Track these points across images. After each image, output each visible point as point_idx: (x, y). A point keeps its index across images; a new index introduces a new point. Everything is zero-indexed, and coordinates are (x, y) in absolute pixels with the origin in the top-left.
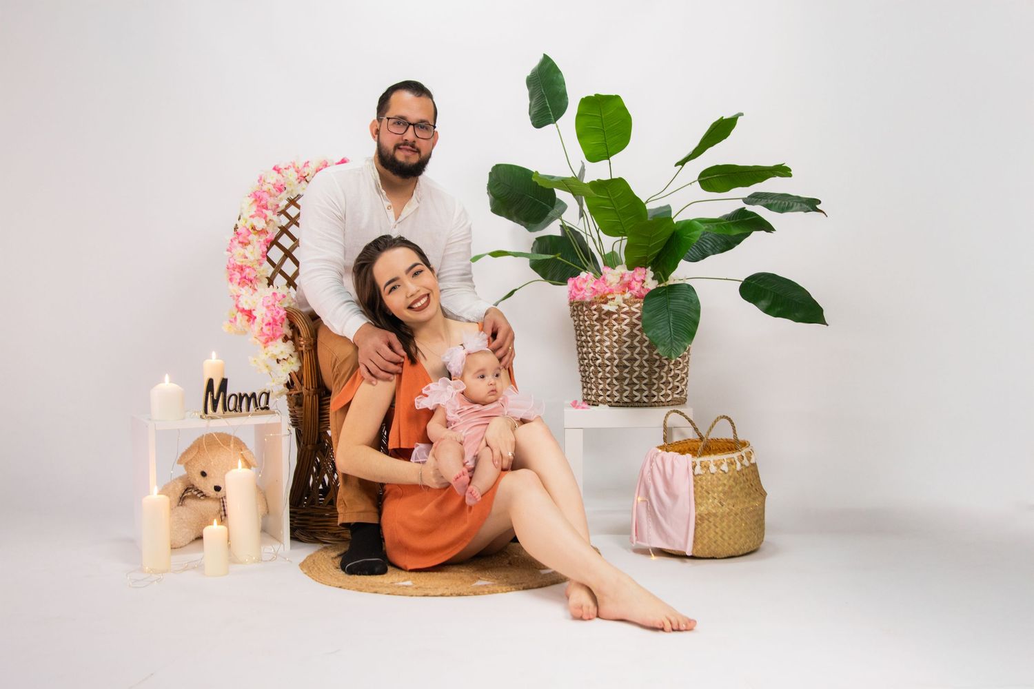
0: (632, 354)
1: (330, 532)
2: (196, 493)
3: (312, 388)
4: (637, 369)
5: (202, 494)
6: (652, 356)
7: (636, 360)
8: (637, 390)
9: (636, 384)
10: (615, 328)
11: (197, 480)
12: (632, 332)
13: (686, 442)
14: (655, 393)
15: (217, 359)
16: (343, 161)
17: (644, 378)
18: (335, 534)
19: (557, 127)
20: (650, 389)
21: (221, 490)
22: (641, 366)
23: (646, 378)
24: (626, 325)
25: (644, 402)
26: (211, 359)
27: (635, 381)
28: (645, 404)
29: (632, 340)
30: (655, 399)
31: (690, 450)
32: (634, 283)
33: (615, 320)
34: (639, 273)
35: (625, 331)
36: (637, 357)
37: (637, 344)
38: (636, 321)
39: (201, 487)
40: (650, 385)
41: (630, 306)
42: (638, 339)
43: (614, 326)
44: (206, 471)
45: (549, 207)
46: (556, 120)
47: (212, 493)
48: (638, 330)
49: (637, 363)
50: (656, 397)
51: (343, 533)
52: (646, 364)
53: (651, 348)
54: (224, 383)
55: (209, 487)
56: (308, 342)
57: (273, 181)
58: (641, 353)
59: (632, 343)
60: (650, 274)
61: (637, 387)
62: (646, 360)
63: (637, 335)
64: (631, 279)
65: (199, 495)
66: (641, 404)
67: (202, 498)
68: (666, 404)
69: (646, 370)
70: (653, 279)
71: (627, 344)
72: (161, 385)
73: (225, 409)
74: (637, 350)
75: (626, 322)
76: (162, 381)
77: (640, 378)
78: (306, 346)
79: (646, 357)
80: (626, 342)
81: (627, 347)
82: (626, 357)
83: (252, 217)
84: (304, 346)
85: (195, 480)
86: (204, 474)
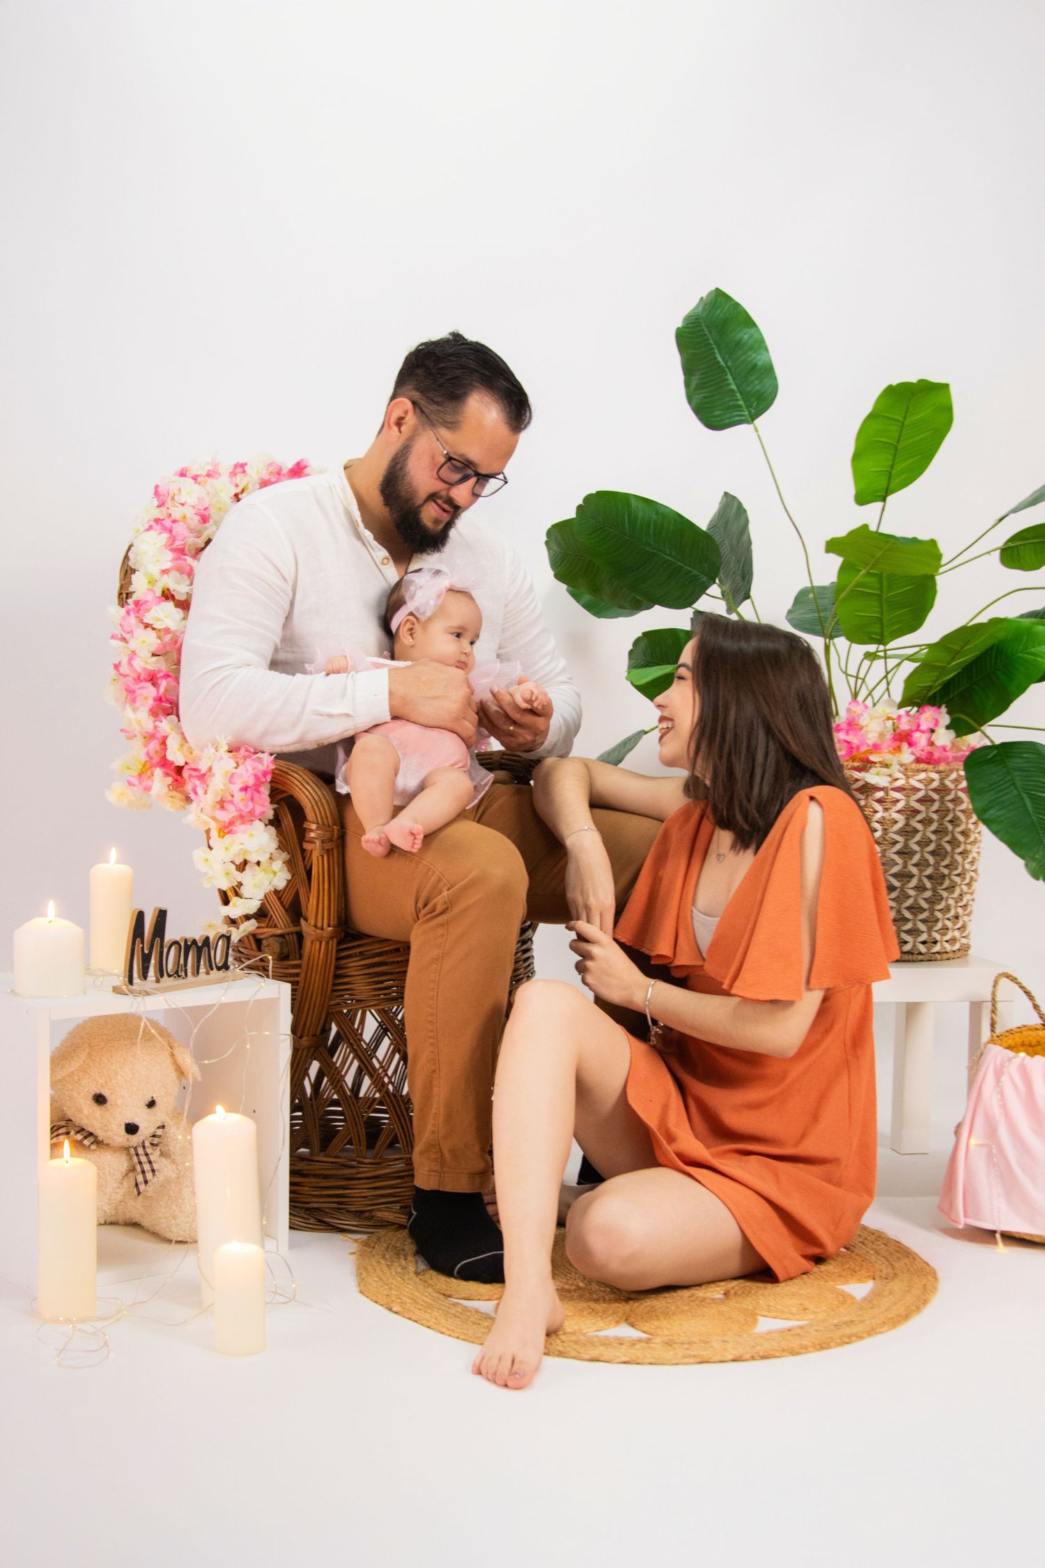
0: (905, 866)
1: (353, 1208)
2: (79, 1137)
3: (329, 926)
4: (912, 893)
5: (91, 1139)
6: (938, 869)
7: (911, 876)
8: (908, 932)
9: (908, 920)
10: (878, 816)
11: (86, 1111)
12: (907, 824)
13: (1021, 1029)
14: (937, 936)
15: (118, 862)
16: (298, 471)
17: (922, 910)
18: (362, 1212)
19: (756, 430)
20: (930, 930)
21: (139, 1132)
22: (920, 888)
23: (925, 910)
24: (898, 812)
25: (920, 953)
26: (107, 861)
27: (907, 914)
28: (920, 957)
29: (907, 840)
30: (937, 948)
31: (1023, 1045)
32: (917, 735)
33: (880, 801)
34: (928, 716)
35: (896, 822)
36: (914, 870)
37: (916, 848)
38: (918, 806)
39: (93, 1125)
40: (931, 922)
41: (908, 777)
42: (918, 837)
43: (876, 812)
44: (106, 1093)
45: (704, 579)
46: (753, 418)
47: (121, 1137)
48: (919, 822)
49: (914, 882)
50: (939, 944)
51: (379, 1210)
52: (928, 885)
53: (938, 855)
54: (162, 915)
55: (115, 1127)
56: (328, 835)
57: (192, 500)
58: (922, 864)
59: (906, 845)
60: (945, 719)
61: (909, 926)
62: (929, 877)
63: (917, 831)
64: (914, 728)
65: (86, 1142)
66: (915, 957)
67: (93, 1147)
68: (951, 955)
69: (928, 894)
70: (948, 727)
71: (898, 847)
72: (38, 922)
73: (161, 972)
74: (916, 858)
75: (900, 805)
76: (42, 913)
77: (916, 909)
78: (323, 842)
79: (929, 871)
80: (895, 843)
81: (898, 853)
82: (895, 870)
83: (164, 572)
84: (318, 842)
85: (80, 1111)
86: (100, 1099)
